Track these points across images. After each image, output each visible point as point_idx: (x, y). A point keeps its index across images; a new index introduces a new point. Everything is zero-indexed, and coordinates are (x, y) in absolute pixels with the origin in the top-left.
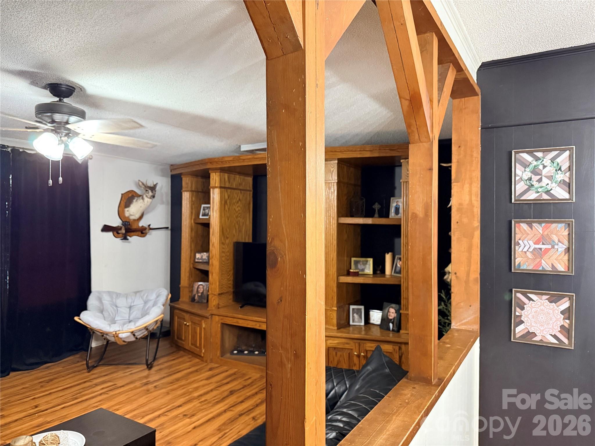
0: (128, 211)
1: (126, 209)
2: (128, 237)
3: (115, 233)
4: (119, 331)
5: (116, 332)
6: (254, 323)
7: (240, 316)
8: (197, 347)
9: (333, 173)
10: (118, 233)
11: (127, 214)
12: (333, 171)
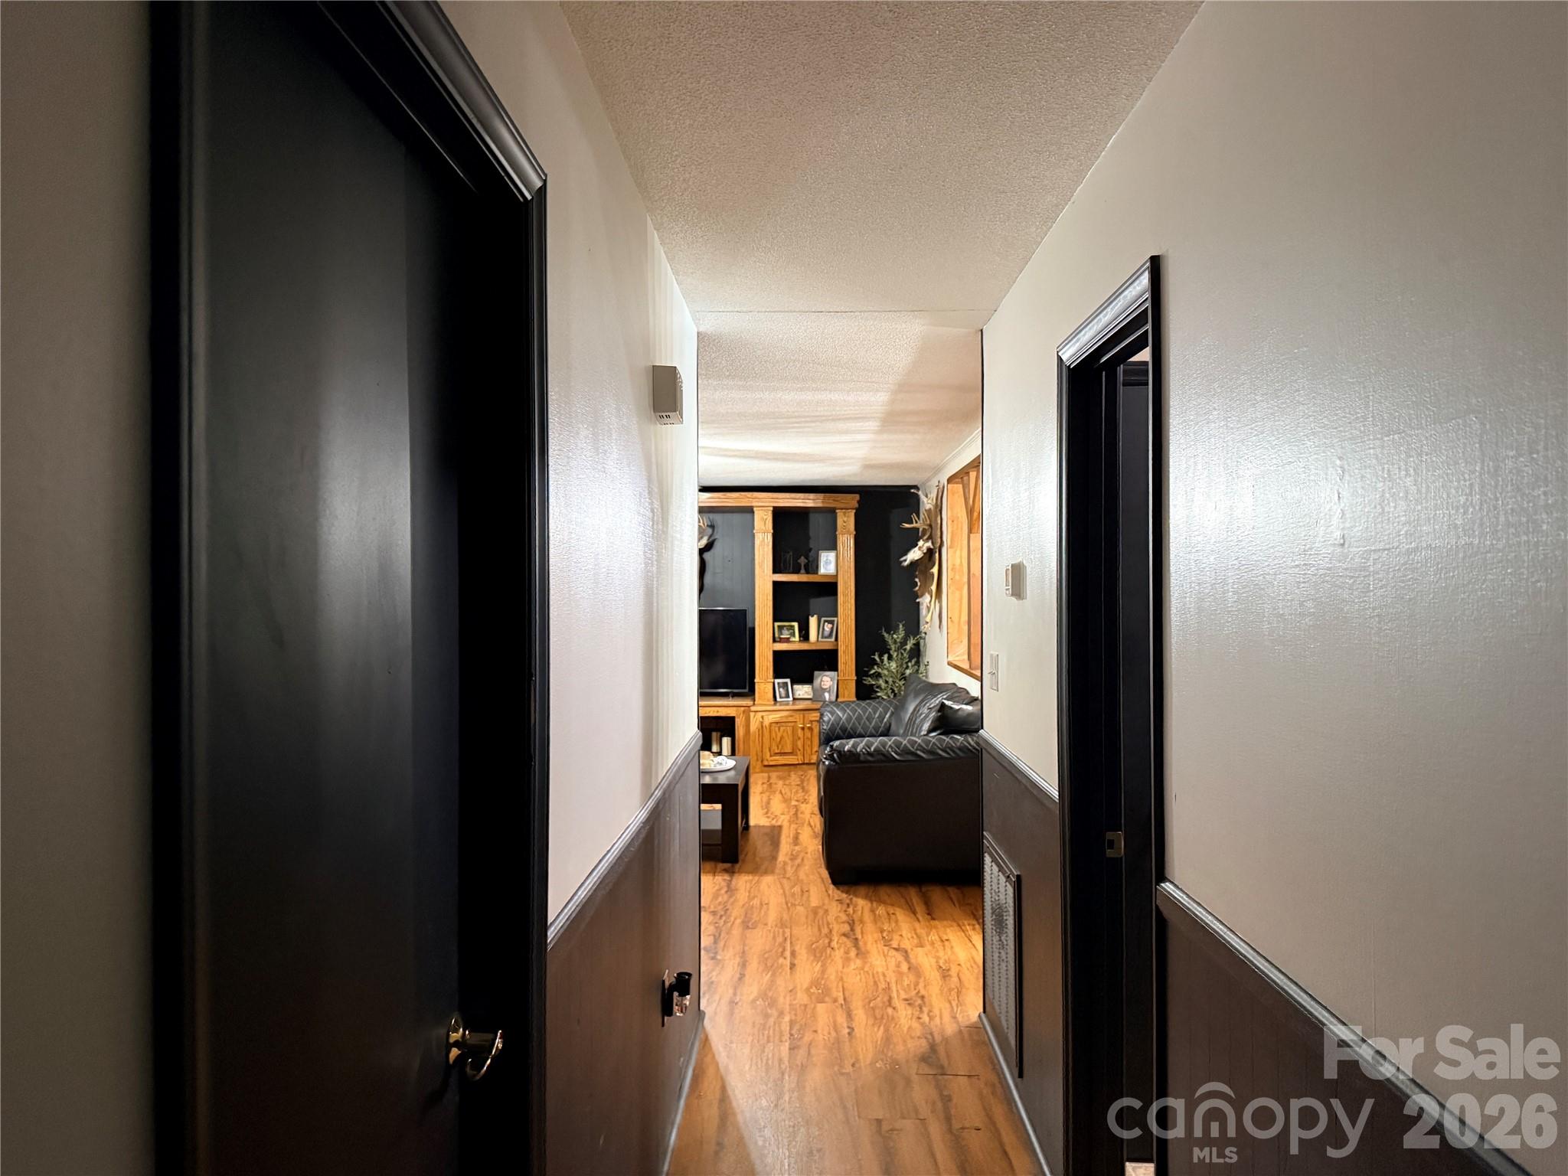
9: (767, 524)
12: (766, 519)
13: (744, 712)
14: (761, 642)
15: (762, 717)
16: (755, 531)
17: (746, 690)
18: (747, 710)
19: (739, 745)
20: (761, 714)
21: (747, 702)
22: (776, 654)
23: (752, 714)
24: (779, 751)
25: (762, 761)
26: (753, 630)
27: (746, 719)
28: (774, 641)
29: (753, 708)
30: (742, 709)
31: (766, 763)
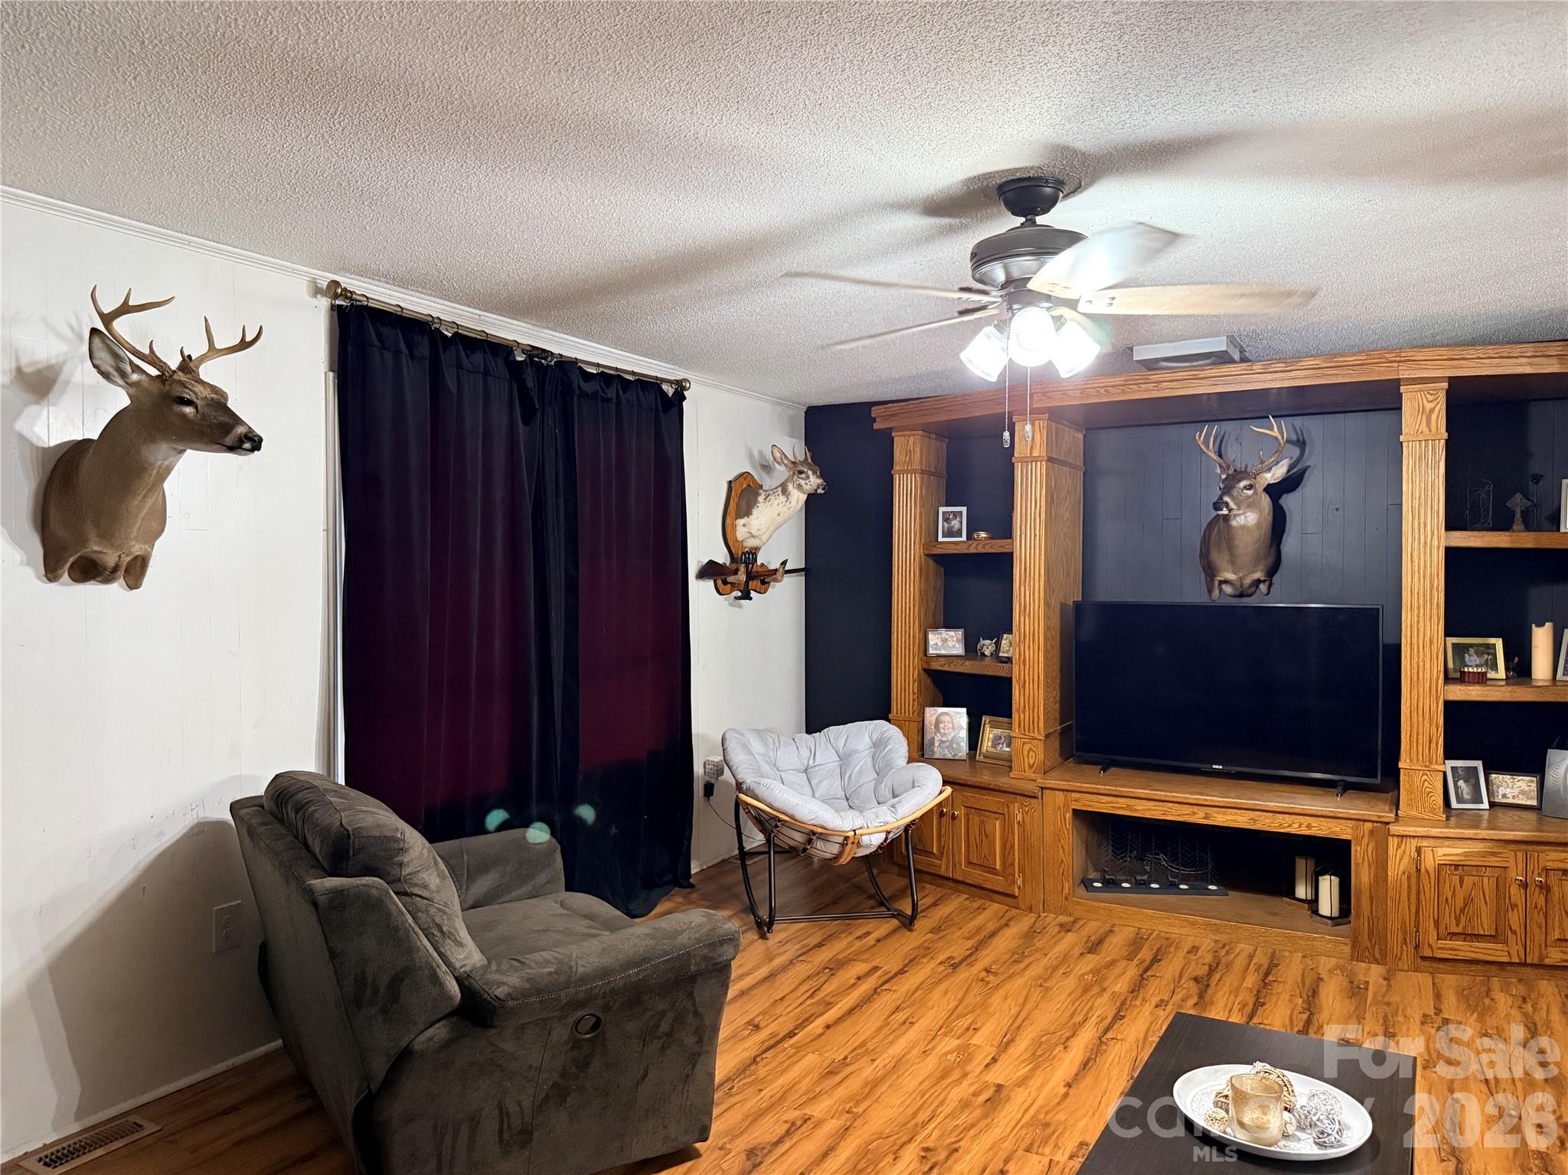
0: (744, 525)
1: (740, 522)
2: (753, 594)
3: (719, 582)
4: (861, 828)
5: (854, 831)
6: (1187, 809)
7: (1141, 792)
8: (992, 870)
9: (1434, 417)
10: (725, 583)
11: (741, 533)
12: (1432, 410)
13: (1372, 833)
14: (1416, 682)
15: (1419, 850)
16: (1402, 438)
17: (1378, 781)
18: (1381, 832)
19: (1359, 902)
20: (1414, 843)
21: (1377, 810)
22: (1452, 708)
23: (1393, 842)
24: (1459, 930)
25: (1417, 947)
26: (1394, 653)
27: (1377, 848)
28: (1448, 679)
29: (1394, 829)
30: (1368, 825)
31: (1428, 953)
